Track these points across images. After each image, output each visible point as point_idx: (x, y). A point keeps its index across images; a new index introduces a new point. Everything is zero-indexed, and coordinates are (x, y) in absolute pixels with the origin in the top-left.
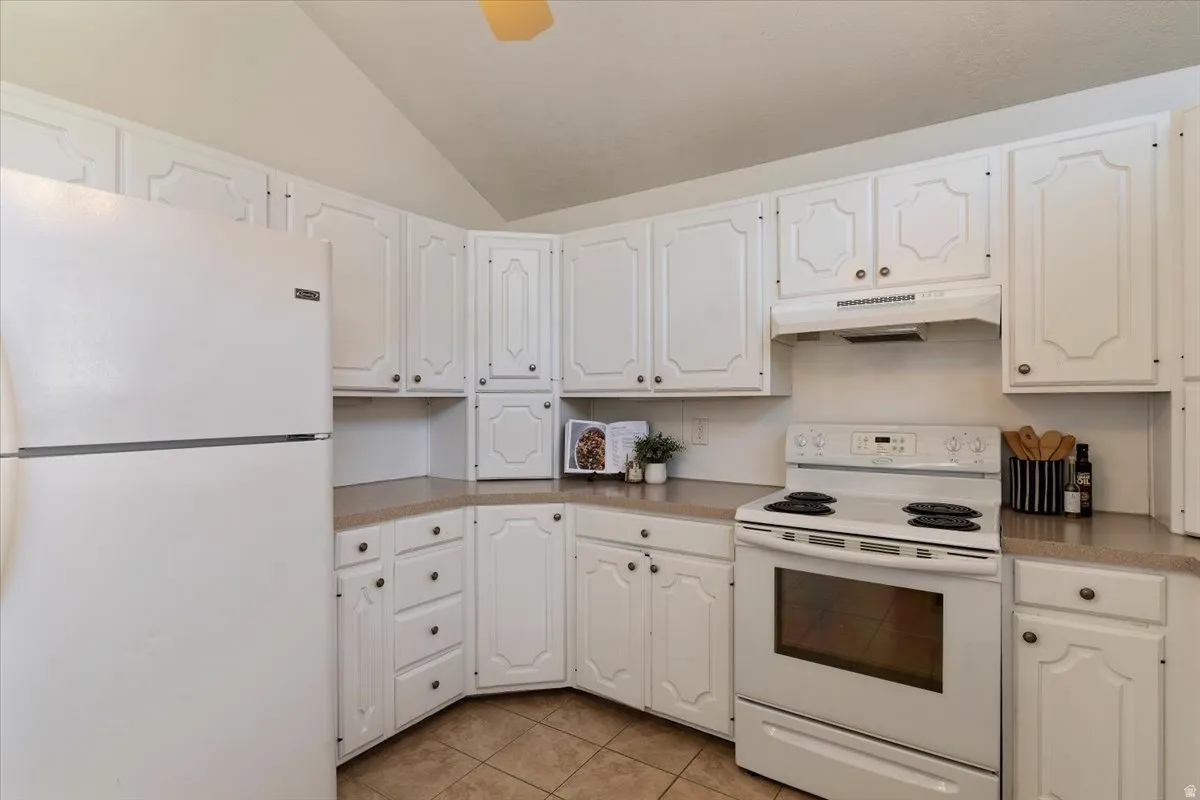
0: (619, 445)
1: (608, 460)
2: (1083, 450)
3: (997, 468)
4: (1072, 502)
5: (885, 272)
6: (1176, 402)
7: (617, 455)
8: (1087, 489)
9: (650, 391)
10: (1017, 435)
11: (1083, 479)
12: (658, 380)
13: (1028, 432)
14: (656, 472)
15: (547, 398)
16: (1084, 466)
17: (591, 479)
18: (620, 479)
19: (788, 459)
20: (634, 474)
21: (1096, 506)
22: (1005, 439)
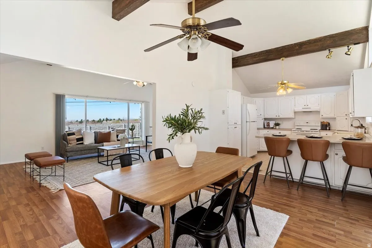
0: (272, 124)
1: (271, 126)
2: (329, 123)
3: (320, 125)
4: (328, 128)
5: (308, 105)
6: (336, 119)
7: (272, 125)
8: (330, 127)
9: (278, 117)
10: (323, 122)
11: (329, 126)
12: (279, 116)
13: (324, 122)
14: (277, 127)
15: (262, 118)
16: (329, 125)
17: (268, 128)
18: (272, 128)
19: (296, 125)
20: (275, 127)
21: (331, 129)
22: (321, 122)
